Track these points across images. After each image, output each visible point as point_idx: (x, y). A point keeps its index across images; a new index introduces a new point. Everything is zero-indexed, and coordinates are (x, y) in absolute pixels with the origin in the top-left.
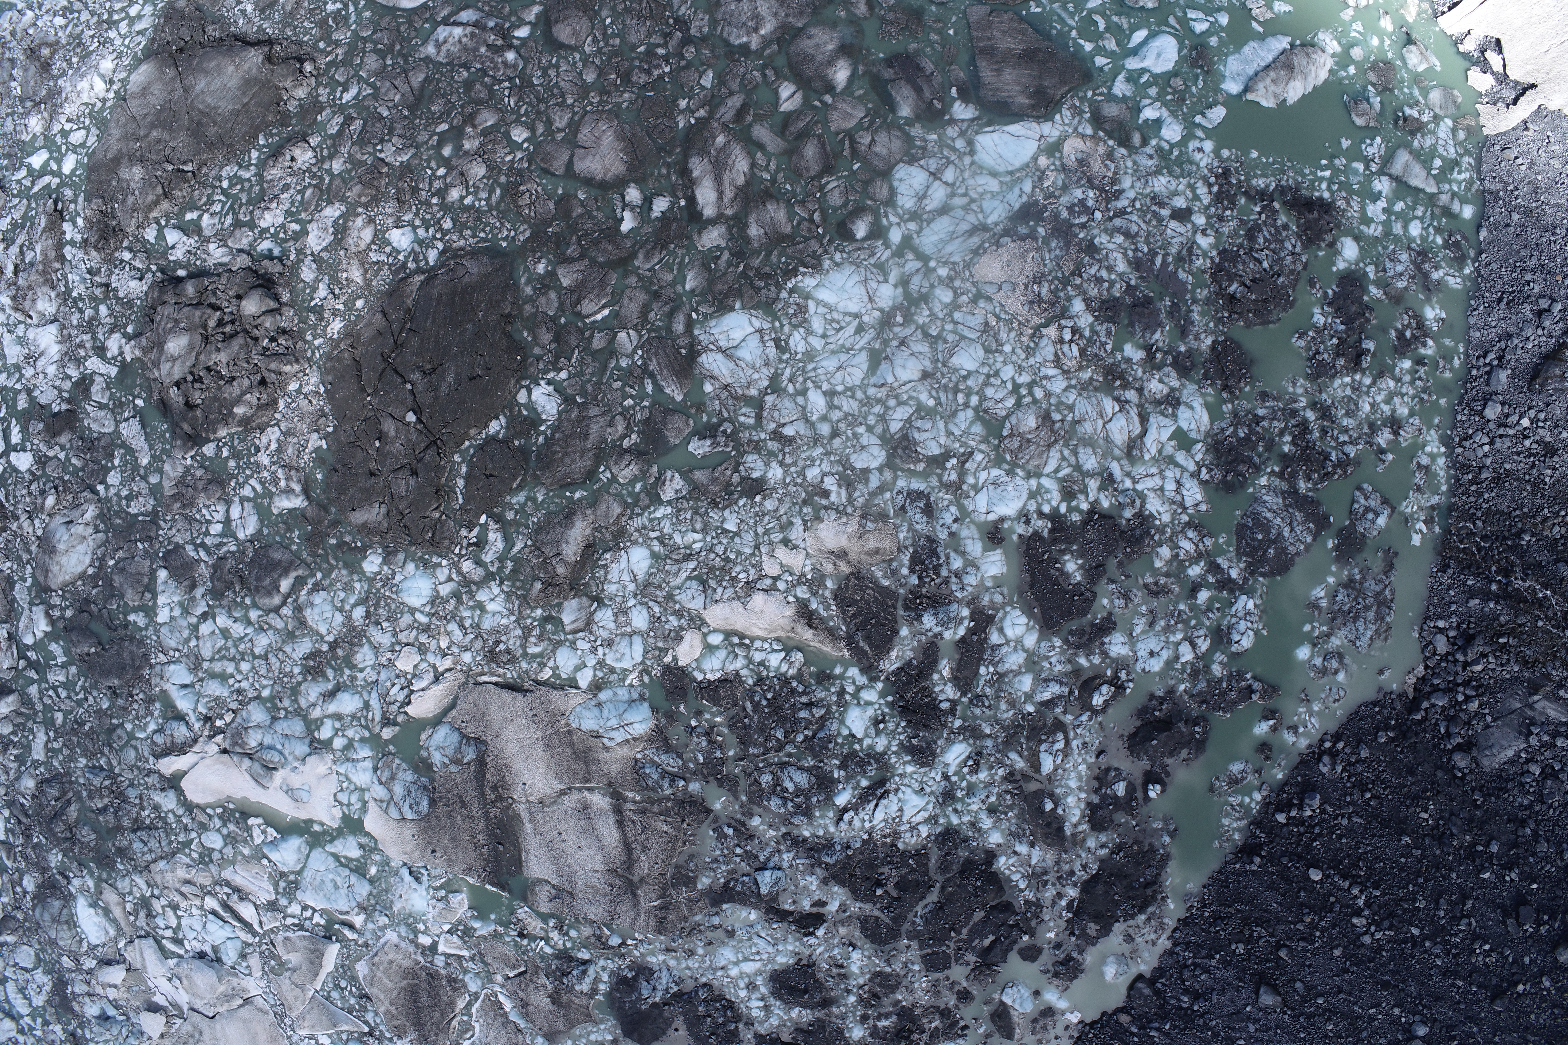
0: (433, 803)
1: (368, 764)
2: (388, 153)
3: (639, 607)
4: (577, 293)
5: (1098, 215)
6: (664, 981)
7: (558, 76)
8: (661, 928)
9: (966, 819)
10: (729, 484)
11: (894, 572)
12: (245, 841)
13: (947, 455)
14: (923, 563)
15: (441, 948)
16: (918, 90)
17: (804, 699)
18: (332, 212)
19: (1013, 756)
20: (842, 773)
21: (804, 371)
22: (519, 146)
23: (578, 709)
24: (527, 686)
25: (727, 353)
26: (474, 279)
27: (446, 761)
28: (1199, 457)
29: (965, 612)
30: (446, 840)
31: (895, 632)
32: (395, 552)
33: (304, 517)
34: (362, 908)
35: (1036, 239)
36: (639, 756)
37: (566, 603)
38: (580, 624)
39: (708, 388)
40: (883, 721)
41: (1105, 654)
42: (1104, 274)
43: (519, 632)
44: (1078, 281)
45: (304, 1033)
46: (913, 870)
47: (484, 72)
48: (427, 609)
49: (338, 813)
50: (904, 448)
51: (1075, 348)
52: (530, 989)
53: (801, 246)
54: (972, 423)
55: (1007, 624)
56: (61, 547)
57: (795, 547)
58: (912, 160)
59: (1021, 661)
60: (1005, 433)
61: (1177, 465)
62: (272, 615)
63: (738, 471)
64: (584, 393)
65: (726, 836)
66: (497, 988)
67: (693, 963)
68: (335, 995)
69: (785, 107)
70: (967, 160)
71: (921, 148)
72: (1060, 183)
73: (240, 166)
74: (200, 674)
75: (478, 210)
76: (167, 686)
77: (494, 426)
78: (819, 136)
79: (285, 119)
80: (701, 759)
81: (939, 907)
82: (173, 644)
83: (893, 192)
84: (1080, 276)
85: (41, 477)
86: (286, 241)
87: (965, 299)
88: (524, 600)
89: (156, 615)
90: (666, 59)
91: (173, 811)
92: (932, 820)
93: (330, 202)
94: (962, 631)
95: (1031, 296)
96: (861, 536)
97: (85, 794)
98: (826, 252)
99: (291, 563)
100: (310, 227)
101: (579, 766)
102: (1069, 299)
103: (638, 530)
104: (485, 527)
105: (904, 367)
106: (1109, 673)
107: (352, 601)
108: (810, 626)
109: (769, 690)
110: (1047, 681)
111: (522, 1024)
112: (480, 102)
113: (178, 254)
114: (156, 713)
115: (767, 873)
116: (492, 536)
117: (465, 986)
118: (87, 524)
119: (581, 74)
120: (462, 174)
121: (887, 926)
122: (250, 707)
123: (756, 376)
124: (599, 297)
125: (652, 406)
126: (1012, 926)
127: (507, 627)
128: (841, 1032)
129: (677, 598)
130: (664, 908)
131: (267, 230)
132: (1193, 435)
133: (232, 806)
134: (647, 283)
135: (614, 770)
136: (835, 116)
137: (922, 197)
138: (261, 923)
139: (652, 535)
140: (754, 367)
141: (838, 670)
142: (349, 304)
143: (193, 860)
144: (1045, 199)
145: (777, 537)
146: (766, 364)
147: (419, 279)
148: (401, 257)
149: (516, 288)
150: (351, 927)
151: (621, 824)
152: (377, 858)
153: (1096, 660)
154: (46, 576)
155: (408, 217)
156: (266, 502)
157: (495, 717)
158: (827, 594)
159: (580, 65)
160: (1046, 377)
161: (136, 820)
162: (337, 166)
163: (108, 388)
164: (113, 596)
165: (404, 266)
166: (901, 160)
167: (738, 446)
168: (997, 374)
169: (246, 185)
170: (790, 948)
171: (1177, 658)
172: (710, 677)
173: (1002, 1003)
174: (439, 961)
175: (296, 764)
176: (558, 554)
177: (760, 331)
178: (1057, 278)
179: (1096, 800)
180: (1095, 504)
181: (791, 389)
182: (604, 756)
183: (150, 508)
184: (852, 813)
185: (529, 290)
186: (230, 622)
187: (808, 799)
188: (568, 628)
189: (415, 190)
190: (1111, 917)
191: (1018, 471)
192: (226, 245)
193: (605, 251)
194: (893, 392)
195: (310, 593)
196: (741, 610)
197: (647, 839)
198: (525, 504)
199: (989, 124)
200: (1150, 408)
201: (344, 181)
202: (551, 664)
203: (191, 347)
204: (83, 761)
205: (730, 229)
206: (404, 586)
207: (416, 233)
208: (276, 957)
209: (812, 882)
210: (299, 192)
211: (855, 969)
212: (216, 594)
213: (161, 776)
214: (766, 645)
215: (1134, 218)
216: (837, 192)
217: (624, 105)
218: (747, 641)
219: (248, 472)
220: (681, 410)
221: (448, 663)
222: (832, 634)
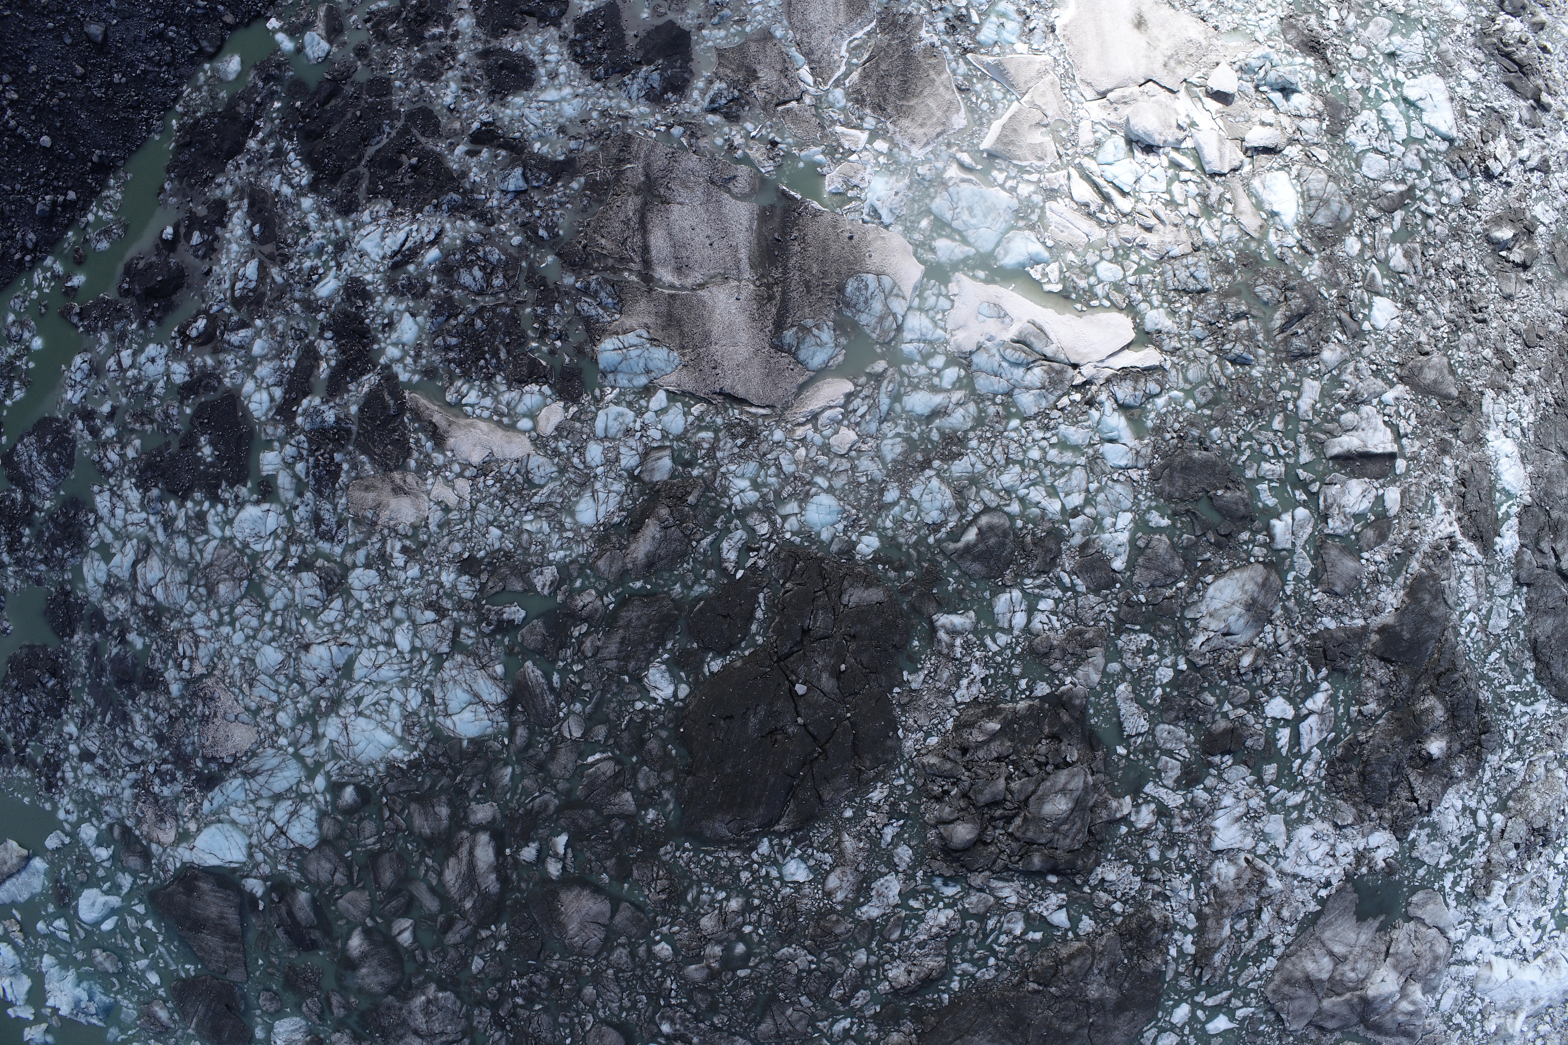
0: (841, 289)
1: (907, 335)
2: (804, 959)
3: (593, 464)
4: (617, 784)
5: (151, 769)
6: (635, 86)
7: (621, 999)
8: (627, 140)
9: (329, 224)
10: (492, 574)
11: (354, 466)
12: (1070, 267)
13: (296, 570)
14: (328, 472)
15: (864, 136)
16: (290, 913)
17: (451, 355)
18: (871, 911)
19: (279, 280)
20: (429, 280)
21: (411, 669)
22: (664, 938)
23: (669, 370)
24: (720, 399)
25: (477, 699)
26: (719, 816)
27: (815, 331)
28: (94, 535)
29: (299, 420)
30: (834, 249)
31: (361, 410)
32: (841, 553)
33: (939, 604)
34: (944, 184)
35: (204, 757)
36: (617, 316)
37: (666, 477)
38: (655, 455)
39: (499, 669)
40: (385, 326)
41: (191, 366)
42: (152, 715)
43: (719, 454)
44: (173, 711)
45: (1045, 57)
46: (381, 179)
47: (696, 1018)
48: (814, 490)
49: (953, 288)
50: (331, 582)
51: (181, 650)
52: (775, 88)
53: (402, 788)
54: (272, 597)
55: (266, 405)
56: (1238, 609)
57: (438, 503)
58: (300, 849)
59: (259, 368)
60: (245, 583)
61: (112, 530)
62: (994, 505)
63: (481, 584)
64: (620, 683)
65: (546, 228)
66: (812, 90)
67: (604, 102)
68: (998, 95)
69: (407, 923)
70: (254, 840)
71: (293, 860)
72: (180, 804)
73: (973, 976)
74: (1090, 452)
75: (712, 884)
76: (1133, 443)
77: (716, 666)
78: (379, 889)
79: (917, 1015)
80: (557, 308)
81: (366, 140)
82: (1118, 488)
83: (319, 823)
84: (170, 717)
85: (1258, 688)
86: (925, 891)
87: (267, 713)
88: (708, 486)
89: (1134, 520)
90: (515, 993)
91: (1152, 307)
92: (358, 226)
93: (872, 921)
94: (305, 402)
95: (212, 705)
96: (379, 505)
97: (1260, 337)
98: (381, 779)
99: (961, 556)
100: (897, 900)
101: (678, 311)
102: (182, 697)
103: (584, 541)
104: (738, 565)
105: (321, 659)
106: (189, 347)
107: (897, 509)
108: (435, 427)
109: (482, 367)
110: (241, 347)
111: (793, 51)
112: (702, 990)
113: (1055, 899)
114: (1152, 415)
115: (512, 187)
116: (733, 556)
117: (847, 95)
118: (1206, 629)
119: (598, 995)
120: (725, 923)
121: (416, 126)
122: (1035, 410)
123: (454, 672)
124: (595, 776)
125: (555, 661)
126: (307, 116)
127: (731, 462)
128: (479, 24)
129: (555, 469)
130: (620, 161)
131: (946, 906)
132: (97, 555)
133: (1078, 306)
134: (548, 782)
135: (642, 305)
136: (364, 905)
137: (294, 814)
138: (1069, 178)
139: (570, 534)
140: (455, 682)
141: (416, 378)
142: (859, 814)
143: (1138, 253)
144: (193, 792)
145: (454, 515)
146: (443, 682)
147: (780, 827)
148: (798, 852)
149: (679, 799)
150: (962, 166)
151: (646, 249)
152: (916, 236)
153: (198, 361)
154: (1266, 579)
155: (787, 891)
156: (982, 625)
157: (755, 371)
158: (415, 454)
159: (599, 1005)
160: (207, 628)
161: (1200, 302)
162: (861, 956)
163: (1159, 772)
164: (1186, 548)
165: (796, 843)
166: (310, 851)
167: (478, 609)
168: (247, 638)
169: (967, 956)
170: (508, 111)
171: (135, 354)
172: (535, 388)
173: (331, 42)
174: (870, 122)
175: (988, 344)
176: (666, 528)
177: (447, 715)
178: (190, 718)
179: (218, 229)
180: (181, 506)
181: (425, 655)
182: (649, 320)
183: (1124, 637)
184: (427, 240)
185: (666, 795)
186: (1044, 503)
187: (463, 258)
188: (668, 452)
189: (776, 916)
190: (223, 118)
191: (238, 545)
192: (998, 899)
193: (586, 819)
194: (335, 636)
195: (945, 523)
196: (495, 449)
197: (623, 231)
198: (694, 583)
199: (234, 870)
200: (128, 586)
201: (855, 940)
202: (691, 419)
203: (1042, 800)
204: (1256, 372)
205: (466, 817)
206: (835, 517)
207: (780, 872)
208: (1057, 140)
209: (476, 175)
210: (907, 938)
211: (453, 86)
212: (1057, 535)
213: (1159, 347)
214: (478, 412)
215: (123, 760)
216: (367, 834)
217: (557, 956)
218: (495, 418)
219: (999, 659)
220: (527, 653)
221: (800, 432)
222: (417, 415)
